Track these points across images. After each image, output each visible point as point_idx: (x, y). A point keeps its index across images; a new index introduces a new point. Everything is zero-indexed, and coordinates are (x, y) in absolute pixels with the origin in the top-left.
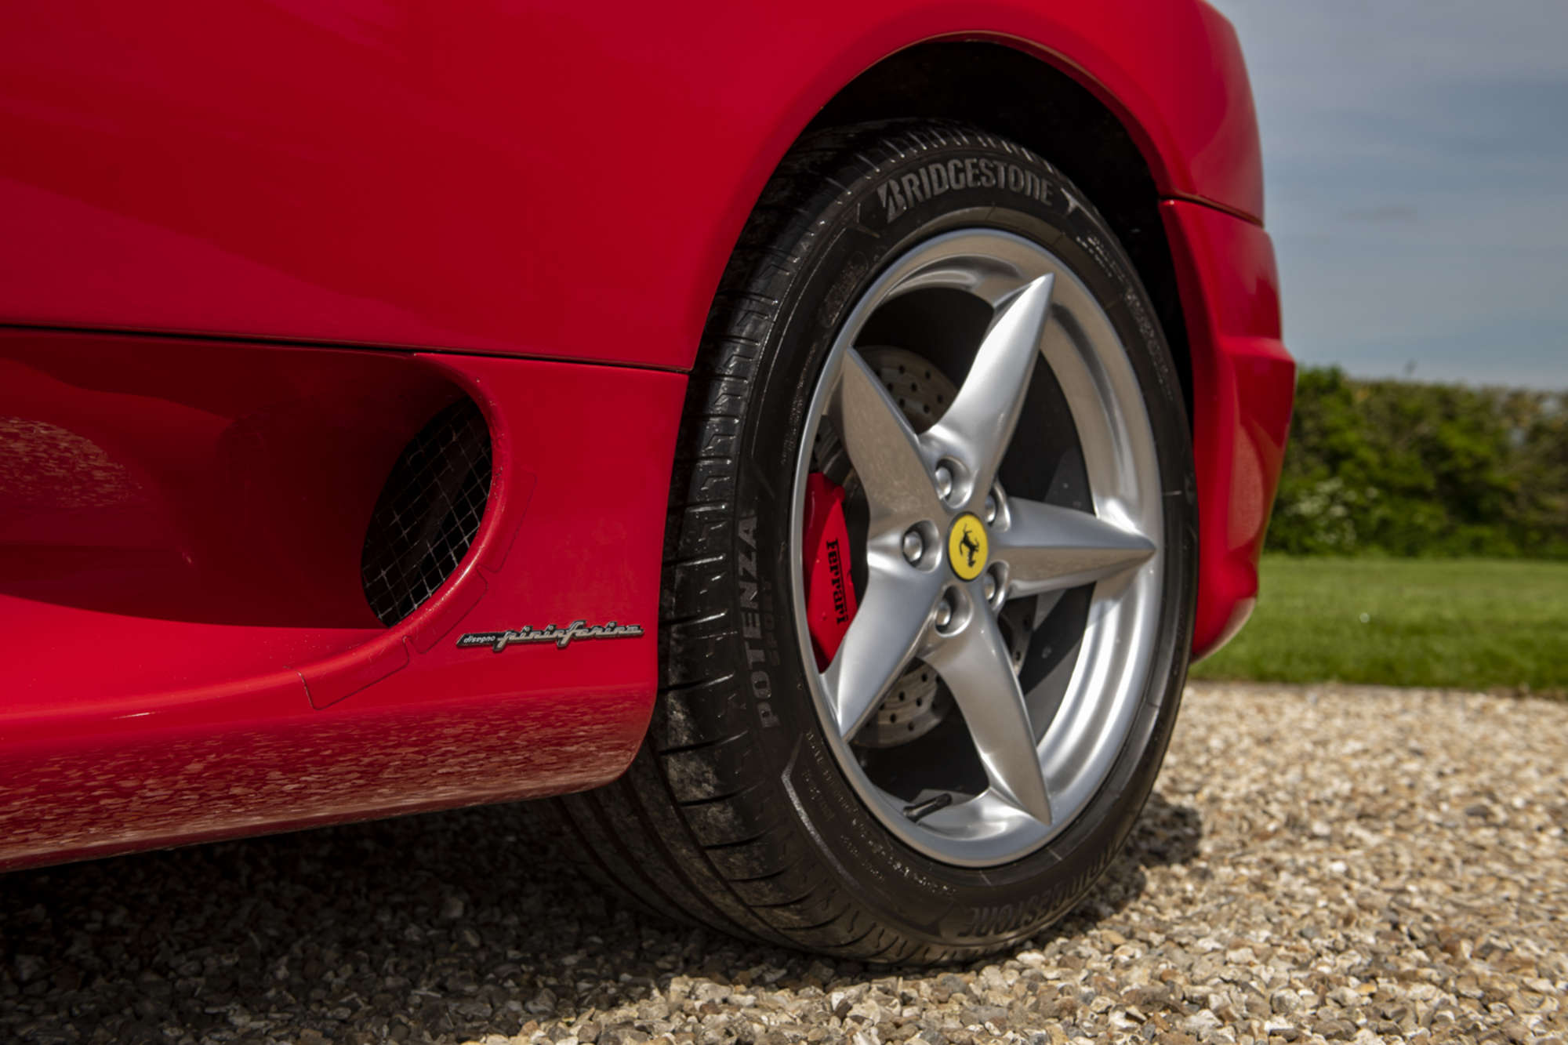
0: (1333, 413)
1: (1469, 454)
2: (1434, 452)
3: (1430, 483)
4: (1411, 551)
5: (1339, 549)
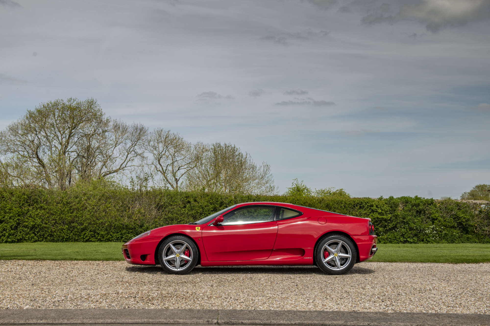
0: (432, 209)
1: (464, 218)
2: (456, 218)
3: (456, 225)
4: (453, 242)
5: (436, 241)
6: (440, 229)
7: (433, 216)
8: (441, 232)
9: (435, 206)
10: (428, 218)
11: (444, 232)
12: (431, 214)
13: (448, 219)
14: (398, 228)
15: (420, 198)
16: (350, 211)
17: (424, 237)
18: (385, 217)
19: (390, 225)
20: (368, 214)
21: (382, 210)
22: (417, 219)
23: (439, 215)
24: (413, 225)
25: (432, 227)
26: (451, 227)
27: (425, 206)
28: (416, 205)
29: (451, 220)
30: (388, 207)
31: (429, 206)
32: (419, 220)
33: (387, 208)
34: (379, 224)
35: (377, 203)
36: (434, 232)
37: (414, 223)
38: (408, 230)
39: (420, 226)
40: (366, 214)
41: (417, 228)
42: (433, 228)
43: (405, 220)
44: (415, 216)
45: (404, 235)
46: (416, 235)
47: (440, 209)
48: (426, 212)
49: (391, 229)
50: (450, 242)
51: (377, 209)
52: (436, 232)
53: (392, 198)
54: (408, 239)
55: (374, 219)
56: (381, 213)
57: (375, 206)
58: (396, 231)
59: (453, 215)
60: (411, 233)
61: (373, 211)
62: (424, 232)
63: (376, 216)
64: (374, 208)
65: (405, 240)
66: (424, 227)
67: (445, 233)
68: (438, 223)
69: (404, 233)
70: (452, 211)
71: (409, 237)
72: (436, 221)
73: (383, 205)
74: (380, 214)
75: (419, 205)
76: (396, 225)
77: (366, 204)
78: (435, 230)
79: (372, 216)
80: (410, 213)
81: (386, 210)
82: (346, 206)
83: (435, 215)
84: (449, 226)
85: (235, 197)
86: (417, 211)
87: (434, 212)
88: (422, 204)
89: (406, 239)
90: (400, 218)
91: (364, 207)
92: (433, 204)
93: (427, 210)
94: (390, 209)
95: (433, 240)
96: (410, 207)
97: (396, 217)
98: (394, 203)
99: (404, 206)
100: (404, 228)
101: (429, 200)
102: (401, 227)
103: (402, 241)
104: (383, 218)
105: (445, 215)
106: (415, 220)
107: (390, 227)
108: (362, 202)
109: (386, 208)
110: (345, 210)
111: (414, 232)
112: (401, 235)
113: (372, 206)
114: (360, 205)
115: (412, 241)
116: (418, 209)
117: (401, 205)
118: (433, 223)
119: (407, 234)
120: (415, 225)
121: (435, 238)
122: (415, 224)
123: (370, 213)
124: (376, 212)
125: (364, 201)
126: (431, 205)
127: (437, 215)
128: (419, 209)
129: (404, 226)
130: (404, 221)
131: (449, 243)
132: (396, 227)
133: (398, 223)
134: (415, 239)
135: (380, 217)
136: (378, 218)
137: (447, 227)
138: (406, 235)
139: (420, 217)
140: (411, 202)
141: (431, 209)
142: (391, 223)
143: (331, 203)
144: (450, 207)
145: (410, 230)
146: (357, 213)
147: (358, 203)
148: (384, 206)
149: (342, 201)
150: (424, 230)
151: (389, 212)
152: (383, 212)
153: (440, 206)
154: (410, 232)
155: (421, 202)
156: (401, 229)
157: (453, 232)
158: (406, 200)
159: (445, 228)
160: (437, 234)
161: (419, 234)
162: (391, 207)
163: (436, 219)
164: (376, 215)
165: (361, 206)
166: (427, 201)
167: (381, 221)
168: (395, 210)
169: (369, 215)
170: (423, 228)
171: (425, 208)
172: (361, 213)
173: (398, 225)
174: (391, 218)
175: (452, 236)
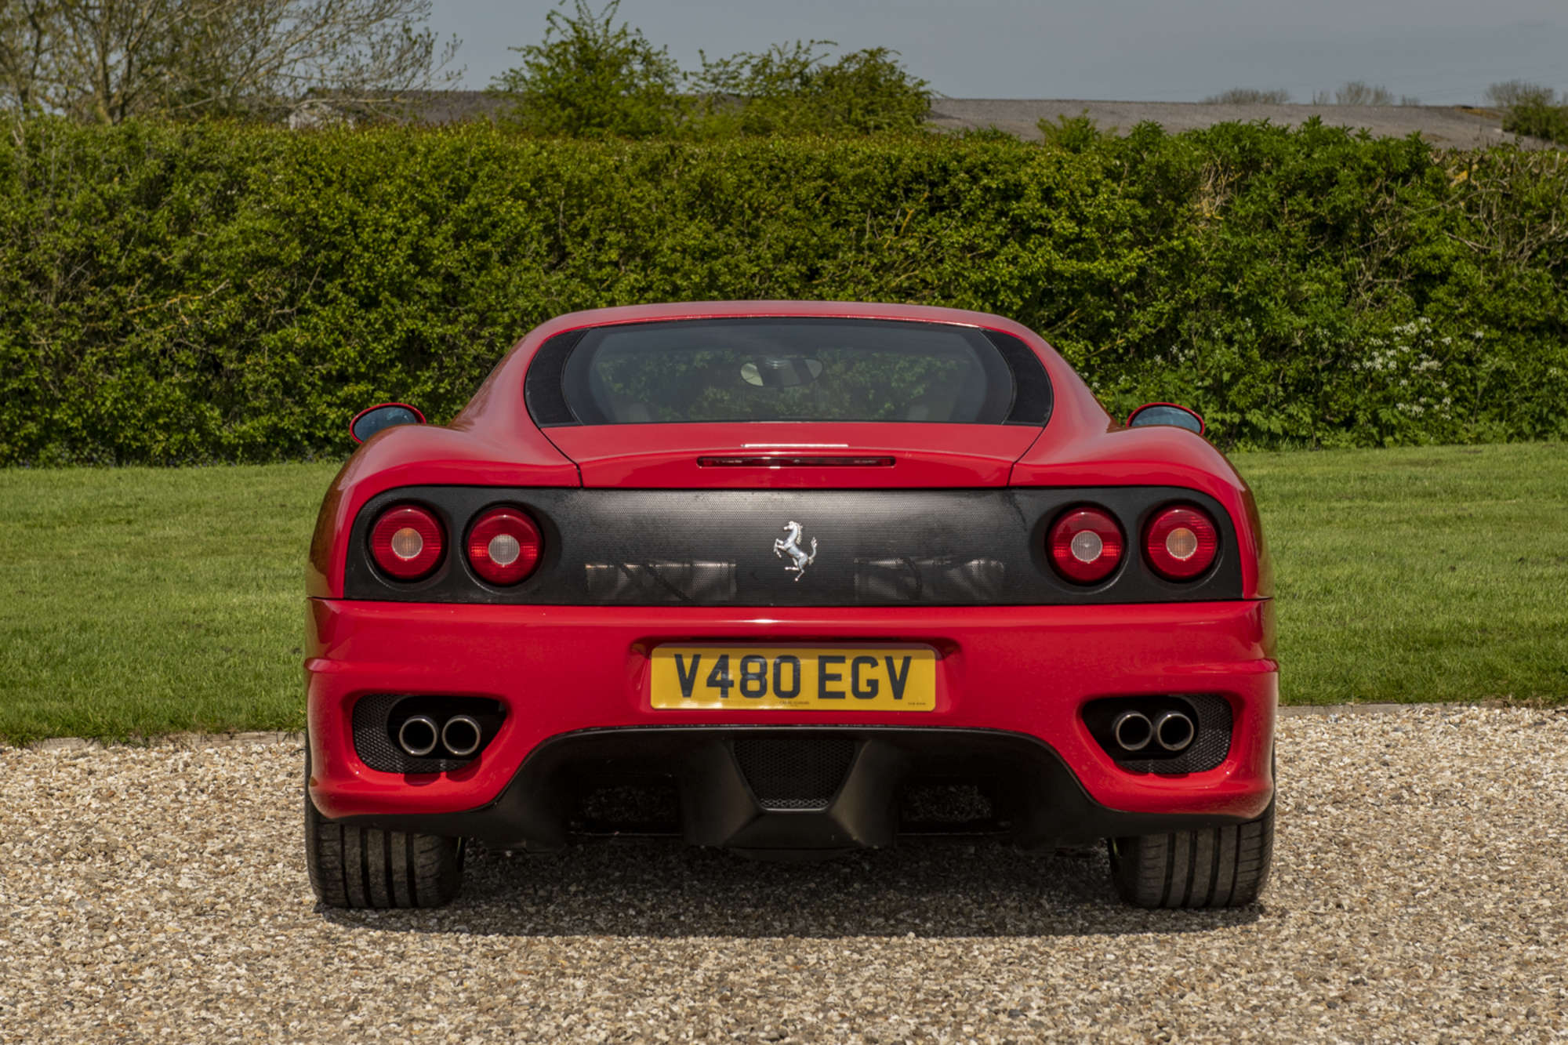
0: (1417, 211)
6: (1466, 345)
7: (1420, 253)
8: (1469, 360)
9: (1439, 190)
10: (1390, 267)
11: (1490, 363)
12: (1406, 243)
13: (1521, 273)
14: (1186, 344)
15: (1338, 137)
16: (861, 232)
17: (1359, 400)
18: (1101, 267)
19: (1135, 324)
20: (988, 247)
21: (1082, 221)
22: (1320, 280)
23: (1462, 247)
24: (1287, 322)
25: (1411, 329)
26: (1534, 330)
27: (1372, 189)
28: (1309, 181)
29: (1539, 278)
30: (1126, 196)
31: (1397, 188)
32: (1328, 284)
33: (1119, 204)
34: (1061, 316)
35: (1048, 175)
36: (1425, 364)
37: (1295, 302)
38: (1255, 354)
39: (1331, 326)
40: (971, 248)
41: (1313, 342)
42: (1416, 342)
43: (1235, 290)
44: (1303, 260)
45: (1229, 385)
46: (1304, 387)
47: (1470, 209)
48: (1377, 226)
49: (1140, 350)
50: (1526, 428)
51: (1052, 213)
52: (1435, 364)
53: (1149, 136)
54: (1255, 417)
55: (1031, 280)
56: (1079, 238)
57: (1033, 191)
58: (1175, 358)
59: (1552, 245)
60: (1275, 377)
61: (1022, 231)
62: (1356, 366)
63: (1039, 265)
64: (1029, 206)
65: (1233, 425)
66: (1357, 333)
67: (1499, 372)
68: (1453, 301)
69: (1226, 377)
70: (1546, 218)
71: (1257, 405)
72: (1440, 292)
73: (1093, 184)
74: (1063, 244)
75: (1330, 179)
76: (1176, 317)
77: (975, 180)
78: (1428, 351)
79: (1014, 261)
80: (1268, 241)
81: (1110, 216)
82: (837, 194)
83: (1437, 248)
84: (1523, 319)
85: (29, 140)
86: (1319, 227)
87: (1431, 228)
88: (1353, 178)
89: (1242, 412)
90: (1204, 270)
91: (957, 197)
92: (1421, 174)
93: (1380, 214)
94: (1139, 211)
95: (1416, 419)
96: (1273, 196)
97: (1182, 265)
98: (1162, 170)
99: (1230, 185)
100: (1229, 341)
101: (1399, 145)
102: (1207, 335)
103: (1212, 427)
104: (1086, 276)
105: (1498, 251)
106: (1303, 288)
107: (1133, 335)
108: (944, 169)
109: (1111, 207)
110: (826, 225)
111: (1292, 369)
112: (1207, 389)
113: (1015, 192)
114: (933, 185)
115: (1276, 424)
116: (1323, 211)
117: (1208, 187)
118: (1421, 300)
119: (1247, 378)
120: (1304, 321)
121: (1428, 406)
122: (1299, 313)
123: (1003, 240)
124: (1041, 231)
125: (960, 159)
126: (1414, 179)
127: (1448, 251)
128: (1334, 210)
129: (1228, 330)
130: (1230, 295)
131: (1521, 436)
132: (1179, 334)
133: (1187, 305)
134: (1303, 412)
135: (1068, 266)
136: (1051, 275)
137: (1513, 329)
138: (1240, 385)
139: (1337, 261)
140: (1278, 162)
141: (1408, 210)
142: (1142, 307)
143: (730, 179)
144: (1534, 193)
145: (1264, 356)
146: (912, 244)
147: (918, 177)
148: (1096, 193)
149: (809, 160)
150: (1360, 351)
151: (1127, 234)
152: (1089, 231)
153: (1468, 186)
154: (1266, 368)
155: (1345, 160)
156: (1206, 344)
157: (1550, 363)
158: (1242, 149)
159: (1495, 334)
160: (1435, 374)
161: (1325, 376)
162: (1145, 200)
163: (1443, 278)
164: (1041, 257)
165: (943, 190)
166: (1383, 153)
167: (1076, 295)
168: (1167, 223)
169: (991, 255)
170: (1357, 341)
171: (1373, 201)
172: (938, 244)
173: (1189, 324)
174: (1142, 271)
175: (1538, 386)
